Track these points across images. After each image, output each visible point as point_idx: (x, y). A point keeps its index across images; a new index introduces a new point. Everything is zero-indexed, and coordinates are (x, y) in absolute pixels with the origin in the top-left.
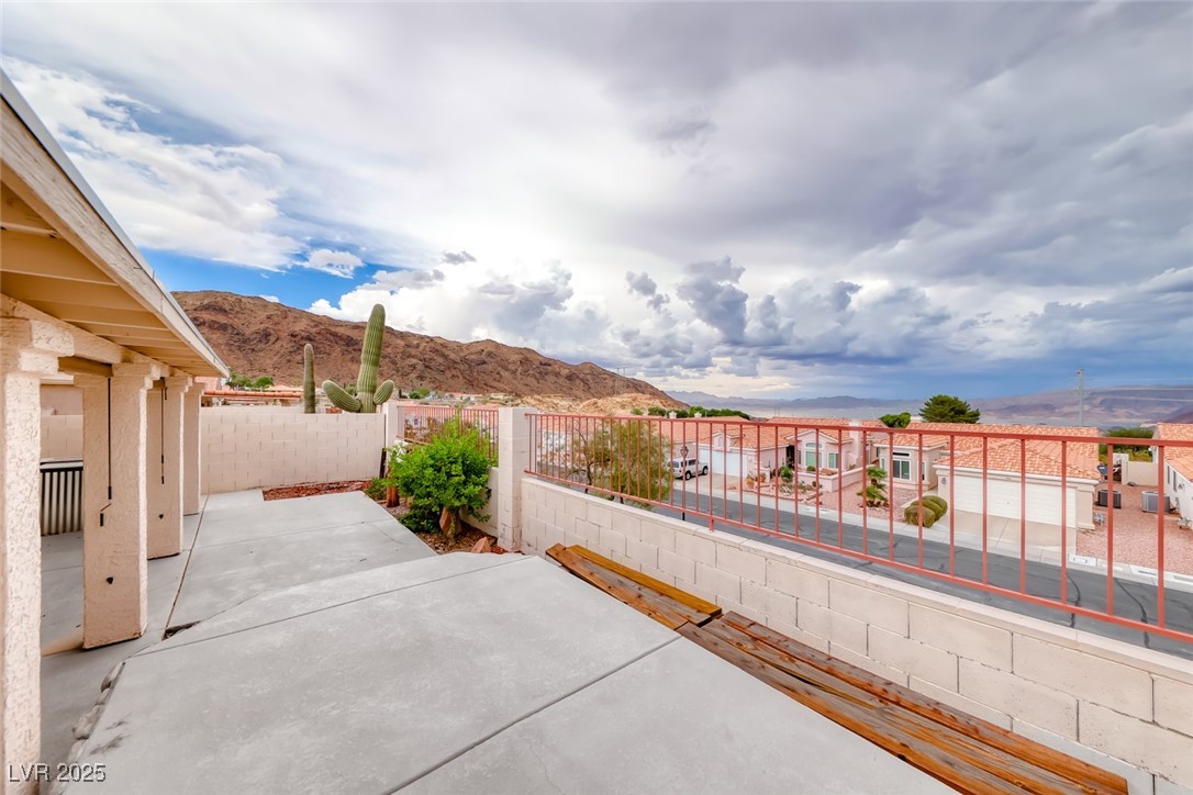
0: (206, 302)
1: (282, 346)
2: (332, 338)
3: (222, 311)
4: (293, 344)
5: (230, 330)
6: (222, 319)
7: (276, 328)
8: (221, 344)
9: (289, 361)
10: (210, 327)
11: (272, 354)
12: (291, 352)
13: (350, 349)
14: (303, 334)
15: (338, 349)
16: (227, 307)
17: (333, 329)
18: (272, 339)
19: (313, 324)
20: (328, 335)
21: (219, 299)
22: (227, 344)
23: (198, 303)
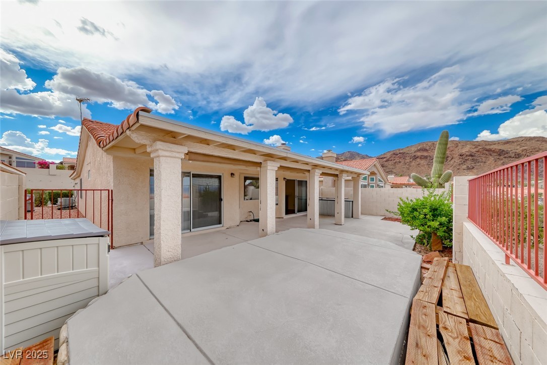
0: (419, 148)
1: (455, 162)
2: (487, 152)
3: (426, 150)
4: (461, 160)
5: (429, 158)
6: (425, 154)
7: (451, 153)
8: (424, 165)
9: (459, 169)
10: (421, 158)
11: (449, 166)
12: (460, 164)
13: (502, 157)
14: (467, 153)
15: (492, 159)
16: (428, 148)
17: (488, 147)
18: (449, 159)
19: (474, 147)
20: (485, 152)
21: (424, 145)
22: (428, 164)
23: (416, 149)
